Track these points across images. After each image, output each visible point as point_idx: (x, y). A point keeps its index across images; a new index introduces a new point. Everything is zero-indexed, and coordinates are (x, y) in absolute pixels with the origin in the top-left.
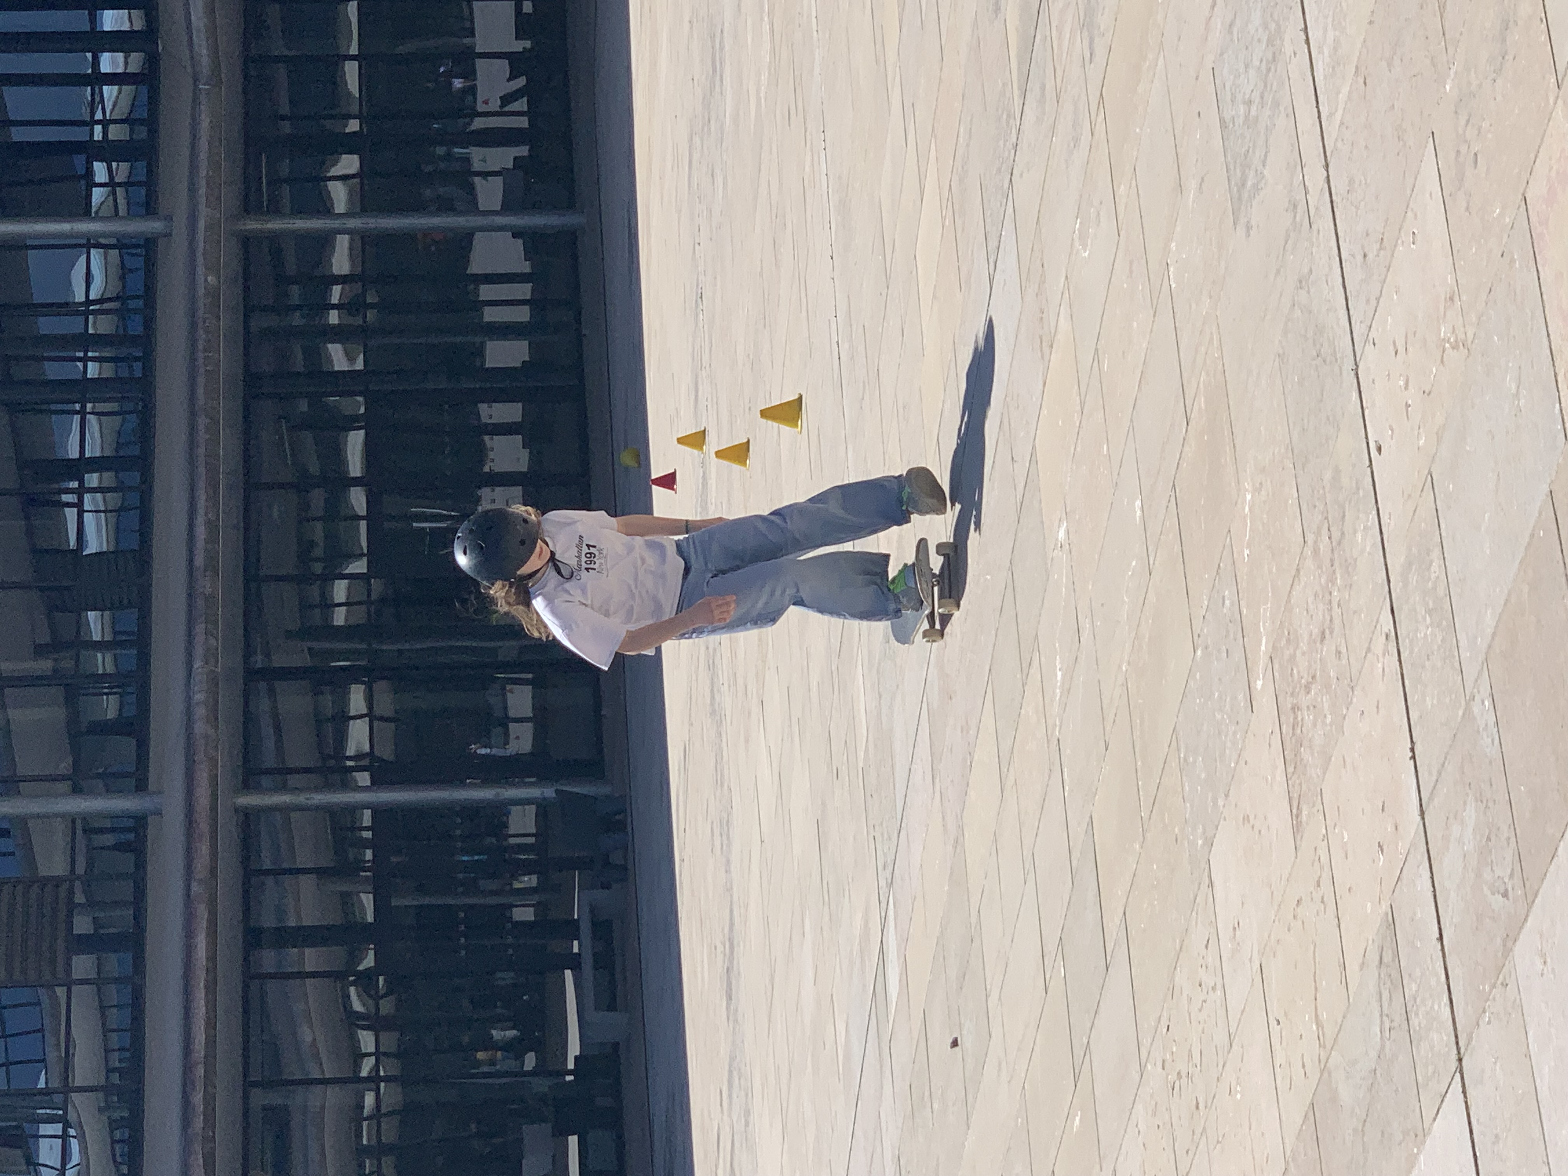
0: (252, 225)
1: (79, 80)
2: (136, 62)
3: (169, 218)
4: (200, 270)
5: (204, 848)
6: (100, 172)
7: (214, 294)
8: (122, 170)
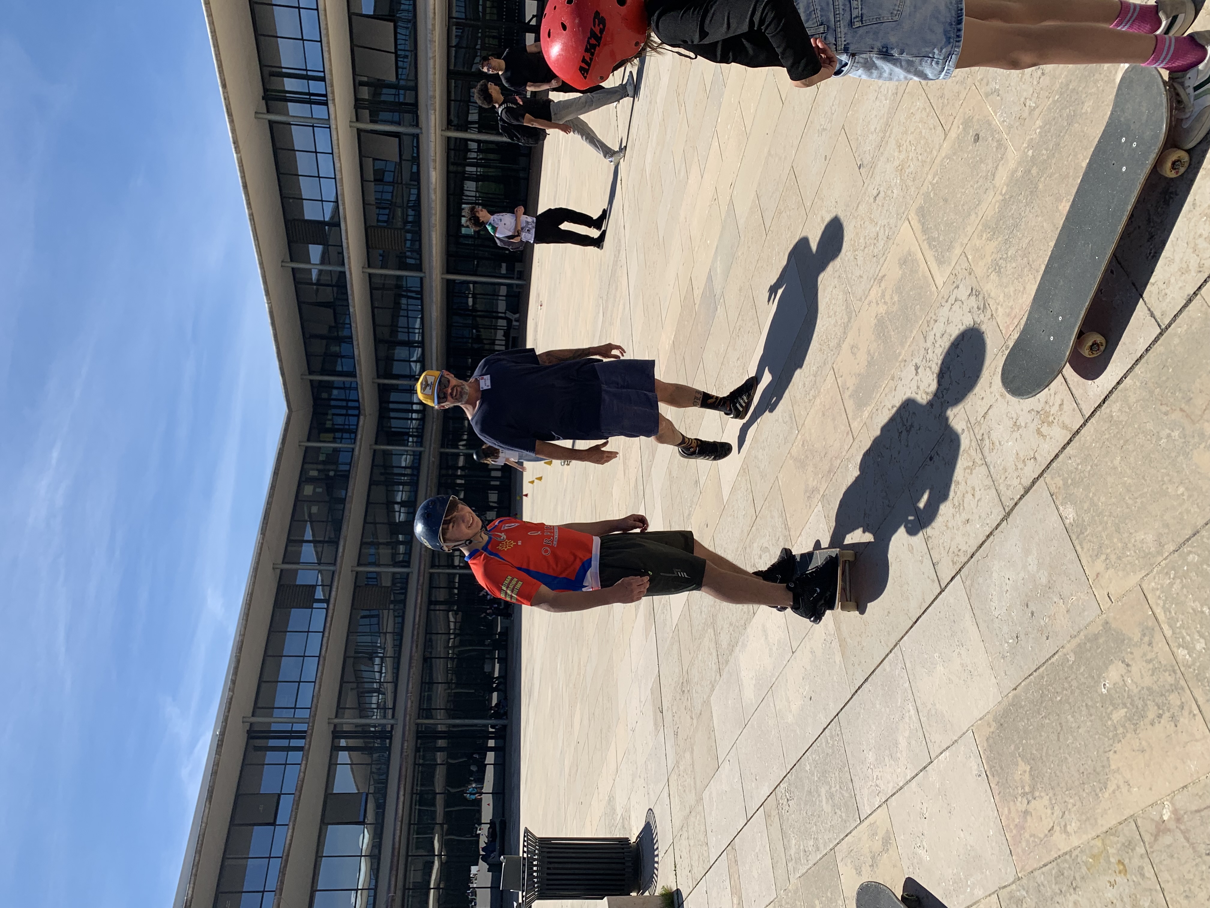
0: (442, 450)
1: (408, 419)
2: (420, 416)
3: (425, 447)
4: (431, 457)
5: (421, 578)
6: (411, 439)
7: (433, 462)
8: (415, 439)
